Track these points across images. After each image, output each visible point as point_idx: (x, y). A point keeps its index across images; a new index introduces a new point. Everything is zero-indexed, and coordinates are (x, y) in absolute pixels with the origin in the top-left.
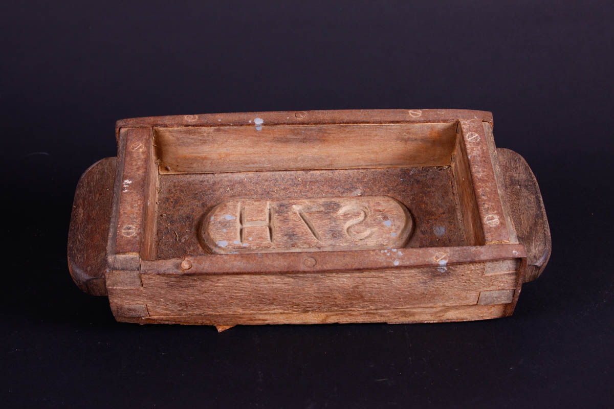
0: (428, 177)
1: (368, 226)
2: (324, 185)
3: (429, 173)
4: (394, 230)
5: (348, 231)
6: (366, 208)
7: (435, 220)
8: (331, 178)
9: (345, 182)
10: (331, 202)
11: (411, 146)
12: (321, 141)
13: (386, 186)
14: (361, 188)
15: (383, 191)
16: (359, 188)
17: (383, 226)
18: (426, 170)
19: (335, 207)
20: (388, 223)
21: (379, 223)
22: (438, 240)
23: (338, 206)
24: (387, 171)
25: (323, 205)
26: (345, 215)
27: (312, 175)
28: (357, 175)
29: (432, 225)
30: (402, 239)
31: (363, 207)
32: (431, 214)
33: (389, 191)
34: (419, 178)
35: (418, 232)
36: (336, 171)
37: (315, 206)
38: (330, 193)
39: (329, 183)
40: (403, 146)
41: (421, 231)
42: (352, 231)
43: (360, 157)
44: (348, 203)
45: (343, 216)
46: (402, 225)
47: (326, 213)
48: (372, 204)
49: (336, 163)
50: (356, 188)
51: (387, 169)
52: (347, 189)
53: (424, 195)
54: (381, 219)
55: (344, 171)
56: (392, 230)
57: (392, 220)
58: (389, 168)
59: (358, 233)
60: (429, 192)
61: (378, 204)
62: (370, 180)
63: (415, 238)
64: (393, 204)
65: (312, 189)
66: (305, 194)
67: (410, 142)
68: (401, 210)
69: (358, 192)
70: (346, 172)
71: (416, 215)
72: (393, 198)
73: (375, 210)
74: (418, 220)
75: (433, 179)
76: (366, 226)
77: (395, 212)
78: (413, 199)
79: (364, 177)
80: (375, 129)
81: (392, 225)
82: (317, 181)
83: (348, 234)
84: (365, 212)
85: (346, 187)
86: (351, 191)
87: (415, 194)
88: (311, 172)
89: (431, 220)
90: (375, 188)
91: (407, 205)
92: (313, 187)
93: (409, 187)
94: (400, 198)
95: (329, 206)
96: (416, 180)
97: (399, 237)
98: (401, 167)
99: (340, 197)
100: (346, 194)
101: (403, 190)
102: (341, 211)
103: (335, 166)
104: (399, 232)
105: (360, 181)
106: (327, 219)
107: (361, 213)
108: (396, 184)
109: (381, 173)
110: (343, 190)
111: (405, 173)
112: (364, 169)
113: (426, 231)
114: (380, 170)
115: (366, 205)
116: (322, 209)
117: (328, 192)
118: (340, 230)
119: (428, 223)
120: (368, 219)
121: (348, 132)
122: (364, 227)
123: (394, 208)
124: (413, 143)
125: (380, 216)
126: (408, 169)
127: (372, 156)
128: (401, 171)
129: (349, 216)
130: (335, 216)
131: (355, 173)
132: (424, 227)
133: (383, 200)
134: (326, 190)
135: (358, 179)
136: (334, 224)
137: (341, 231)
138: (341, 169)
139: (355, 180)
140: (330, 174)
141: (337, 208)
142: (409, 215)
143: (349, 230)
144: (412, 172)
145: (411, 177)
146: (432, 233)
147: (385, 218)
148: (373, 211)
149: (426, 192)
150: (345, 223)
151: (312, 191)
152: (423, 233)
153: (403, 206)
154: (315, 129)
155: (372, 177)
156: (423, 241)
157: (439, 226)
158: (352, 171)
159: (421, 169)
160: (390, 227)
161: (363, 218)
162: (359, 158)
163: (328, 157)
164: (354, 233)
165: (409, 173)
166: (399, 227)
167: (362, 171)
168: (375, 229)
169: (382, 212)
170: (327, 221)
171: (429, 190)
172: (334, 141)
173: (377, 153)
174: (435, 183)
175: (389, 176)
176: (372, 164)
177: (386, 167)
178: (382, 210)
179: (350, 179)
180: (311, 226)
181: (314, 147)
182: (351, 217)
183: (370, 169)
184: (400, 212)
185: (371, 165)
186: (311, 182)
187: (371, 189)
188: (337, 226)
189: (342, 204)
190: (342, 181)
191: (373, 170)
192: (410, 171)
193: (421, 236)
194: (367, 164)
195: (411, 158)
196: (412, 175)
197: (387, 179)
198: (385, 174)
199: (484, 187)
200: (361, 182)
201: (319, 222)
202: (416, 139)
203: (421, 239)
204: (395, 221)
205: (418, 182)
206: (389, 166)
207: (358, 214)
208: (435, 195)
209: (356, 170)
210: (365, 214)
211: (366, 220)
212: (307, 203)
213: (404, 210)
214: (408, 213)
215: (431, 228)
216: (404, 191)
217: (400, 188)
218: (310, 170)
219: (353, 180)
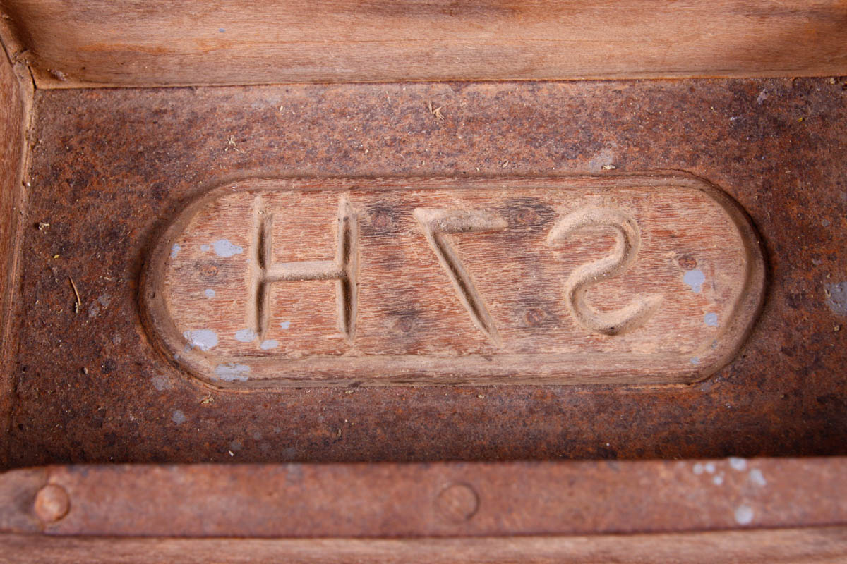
0: (810, 111)
1: (636, 285)
2: (508, 131)
3: (814, 98)
4: (714, 304)
5: (573, 301)
6: (629, 222)
7: (829, 259)
8: (528, 108)
9: (568, 123)
10: (527, 202)
11: (773, 29)
12: (504, 13)
13: (686, 139)
14: (614, 144)
15: (680, 157)
16: (610, 146)
17: (679, 288)
18: (803, 87)
19: (539, 218)
20: (693, 279)
21: (669, 281)
22: (837, 329)
23: (548, 214)
24: (692, 89)
25: (503, 212)
26: (568, 245)
27: (474, 97)
28: (604, 101)
29: (821, 276)
30: (733, 329)
31: (623, 217)
32: (813, 235)
33: (693, 159)
34: (784, 114)
35: (779, 300)
36: (542, 85)
37: (480, 213)
38: (524, 159)
39: (522, 125)
40: (751, 27)
41: (789, 296)
42: (586, 301)
43: (617, 52)
44: (577, 203)
45: (561, 249)
46: (737, 286)
47: (512, 240)
48: (648, 210)
49: (545, 65)
50: (601, 146)
51: (692, 83)
52: (575, 148)
53: (796, 173)
54: (676, 262)
55: (566, 85)
56: (705, 302)
57: (707, 267)
58: (696, 80)
59: (604, 309)
60: (812, 163)
61: (667, 210)
62: (640, 117)
63: (769, 319)
64: (712, 211)
65: (472, 145)
66: (451, 160)
67: (775, 19)
68: (735, 232)
69: (605, 160)
70: (573, 90)
71: (773, 239)
72: (707, 181)
73: (656, 232)
74: (778, 257)
75: (823, 117)
76: (628, 287)
77: (715, 241)
78: (767, 186)
79: (625, 107)
81: (707, 286)
82: (488, 119)
83: (576, 309)
84: (624, 233)
85: (572, 140)
86: (586, 155)
87: (770, 169)
88: (472, 88)
89: (818, 257)
90: (654, 147)
91: (748, 207)
92: (476, 139)
93: (753, 146)
94: (726, 183)
95: (522, 213)
96: (776, 120)
97: (728, 323)
98: (731, 76)
99: (553, 177)
100: (570, 162)
101: (737, 153)
102: (556, 233)
103: (543, 74)
104: (729, 309)
105: (612, 121)
106: (513, 260)
107: (614, 242)
108: (715, 134)
109: (674, 97)
110: (562, 150)
111: (742, 95)
112: (623, 81)
113: (804, 294)
114: (669, 85)
115: (632, 213)
116: (501, 223)
117: (518, 154)
118: (553, 298)
119: (808, 270)
120: (636, 262)
122: (623, 292)
123: (715, 227)
124: (783, 21)
125: (672, 254)
126: (751, 84)
127: (654, 52)
128: (730, 89)
129: (580, 250)
130: (536, 251)
131: (598, 93)
132: (795, 282)
133: (681, 199)
134: (512, 150)
135: (605, 114)
136: (533, 278)
137: (556, 303)
138: (559, 81)
139: (598, 116)
140: (527, 95)
141: (543, 222)
142: (756, 244)
143: (579, 294)
144: (762, 96)
145: (760, 109)
146: (820, 303)
147: (687, 261)
148: (650, 236)
149: (803, 162)
150: (567, 274)
151: (471, 151)
152: (794, 301)
153: (739, 213)
155: (646, 108)
156: (794, 333)
157: (841, 280)
158: (589, 86)
159: (789, 85)
160: (701, 292)
161: (620, 255)
162: (612, 56)
163: (524, 51)
164: (593, 310)
165: (754, 98)
166: (726, 294)
167: (620, 87)
168: (656, 299)
169: (676, 241)
170: (512, 265)
171: (811, 155)
172: (545, 14)
173: (668, 43)
174: (832, 134)
175: (696, 107)
176: (651, 69)
177: (689, 76)
178: (677, 233)
179: (584, 115)
180: (466, 281)
181: (482, 28)
182: (585, 254)
183: (640, 81)
184: (730, 241)
185: (647, 72)
186: (469, 120)
187: (643, 148)
188: (544, 285)
189: (559, 209)
190: (561, 122)
191: (649, 85)
192: (758, 90)
193: (789, 312)
194: (636, 69)
195: (769, 56)
196: (764, 103)
197: (691, 115)
198: (684, 99)
200: (615, 125)
201: (490, 269)
202: (794, 12)
203: (787, 325)
204: (717, 272)
205: (780, 126)
206: (696, 75)
207: (604, 246)
208: (829, 174)
209: (601, 85)
210: (627, 241)
211: (630, 265)
212: (457, 202)
213: (742, 229)
214: (753, 237)
215: (818, 287)
216: (738, 159)
217: (727, 148)
218: (468, 82)
219: (590, 116)
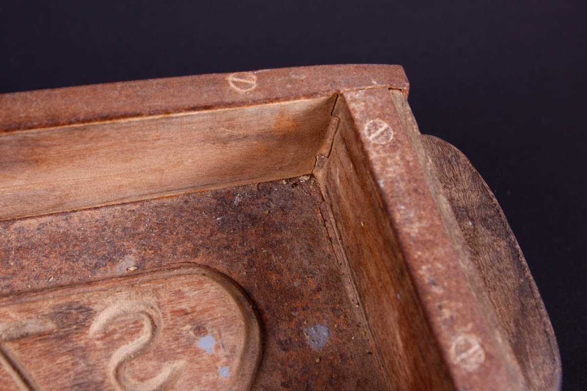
0: (273, 206)
1: (164, 356)
2: (50, 253)
3: (275, 196)
4: (225, 360)
5: (117, 377)
6: (152, 308)
7: (304, 309)
8: (64, 233)
9: (97, 239)
10: (70, 306)
11: (234, 151)
12: (30, 164)
13: (188, 238)
14: (134, 251)
15: (185, 252)
16: (131, 253)
17: (197, 352)
18: (265, 189)
19: (81, 317)
20: (206, 343)
21: (189, 348)
22: (318, 360)
23: (88, 313)
24: (186, 202)
25: (52, 317)
26: (106, 334)
27: (20, 231)
28: (122, 219)
29: (300, 323)
30: (242, 375)
31: (147, 305)
32: (290, 294)
33: (195, 252)
34: (254, 210)
35: (274, 348)
36: (73, 214)
37: (33, 321)
38: (65, 273)
39: (61, 246)
40: (218, 152)
41: (280, 343)
42: (127, 376)
43: (125, 182)
44: (110, 300)
45: (102, 339)
46: (239, 342)
47: (61, 338)
48: (165, 296)
49: (71, 199)
50: (124, 253)
51: (186, 197)
52: (104, 258)
53: (270, 251)
54: (191, 333)
55: (92, 212)
56: (218, 360)
57: (215, 332)
58: (189, 195)
59: (142, 380)
60: (280, 242)
61: (179, 294)
62: (151, 228)
63: (268, 363)
64: (213, 289)
65: (23, 268)
66: (7, 282)
67: (234, 143)
68: (233, 303)
69: (129, 263)
70: (97, 214)
71: (261, 302)
72: (207, 267)
73: (174, 312)
74: (267, 315)
75: (282, 208)
76: (158, 359)
77: (219, 311)
78: (251, 265)
79: (138, 221)
80: (154, 127)
81: (217, 347)
82: (34, 246)
83: (120, 383)
84: (150, 317)
85: (102, 252)
86: (113, 262)
87: (252, 251)
88: (17, 224)
89: (296, 309)
90: (164, 248)
91: (240, 281)
92: (25, 262)
93: (237, 236)
94: (221, 266)
95: (67, 315)
96: (250, 215)
97: (238, 372)
98: (213, 189)
99: (89, 283)
100: (102, 269)
101: (226, 243)
102: (96, 326)
103: (72, 206)
104: (236, 361)
105: (130, 233)
106: (64, 354)
107: (142, 325)
108: (208, 232)
109: (174, 209)
110: (95, 261)
111: (223, 200)
112: (135, 203)
113: (290, 339)
114: (169, 201)
115: (153, 301)
116: (51, 326)
117: (60, 270)
118: (100, 379)
119: (291, 320)
120: (162, 339)
121: (91, 139)
122: (154, 363)
123: (217, 301)
124: (240, 144)
125: (188, 327)
126: (229, 192)
127: (152, 178)
128: (214, 198)
129: (116, 336)
130: (82, 343)
131: (116, 214)
132: (283, 331)
133: (189, 284)
134: (55, 267)
135: (124, 229)
136: (82, 365)
137: (102, 382)
138: (86, 210)
139: (119, 231)
140: (62, 224)
141: (85, 320)
142: (249, 308)
143: (121, 371)
144: (237, 200)
145: (238, 209)
146: (302, 343)
147: (200, 330)
148: (169, 316)
149: (274, 242)
150: (109, 357)
151: (22, 273)
152: (285, 346)
153: (234, 288)
154: (10, 142)
155: (154, 220)
156: (288, 369)
157: (315, 324)
158: (110, 210)
159: (255, 189)
160: (213, 352)
161: (149, 335)
162: (121, 186)
163: (53, 190)
164: (133, 381)
165: (232, 202)
166: (233, 350)
167: (133, 207)
168: (180, 364)
169: (190, 316)
170: (64, 358)
171: (278, 236)
172: (62, 161)
173: (162, 171)
174: (290, 219)
175: (191, 213)
176: (153, 191)
177: (183, 193)
178: (189, 310)
179: (108, 232)
180: (28, 378)
181: (14, 178)
182: (121, 339)
183: (147, 201)
184: (229, 309)
185: (151, 194)
186: (18, 249)
187: (157, 250)
188: (92, 369)
189: (96, 308)
190: (91, 240)
191: (155, 203)
192: (234, 195)
193: (282, 354)
194: (142, 193)
195: (237, 170)
196: (240, 204)
197: (189, 220)
198: (181, 209)
199: (431, 260)
200: (133, 236)
201: (46, 365)
202: (246, 137)
203: (282, 364)
204: (223, 334)
205: (253, 219)
206: (188, 191)
207: (137, 328)
208: (293, 248)
209: (119, 208)
210: (153, 323)
211: (158, 341)
212: (13, 315)
213: (237, 299)
214: (246, 303)
215: (300, 332)
216: (228, 247)
217: (218, 241)
218: (14, 220)
219: (113, 232)
